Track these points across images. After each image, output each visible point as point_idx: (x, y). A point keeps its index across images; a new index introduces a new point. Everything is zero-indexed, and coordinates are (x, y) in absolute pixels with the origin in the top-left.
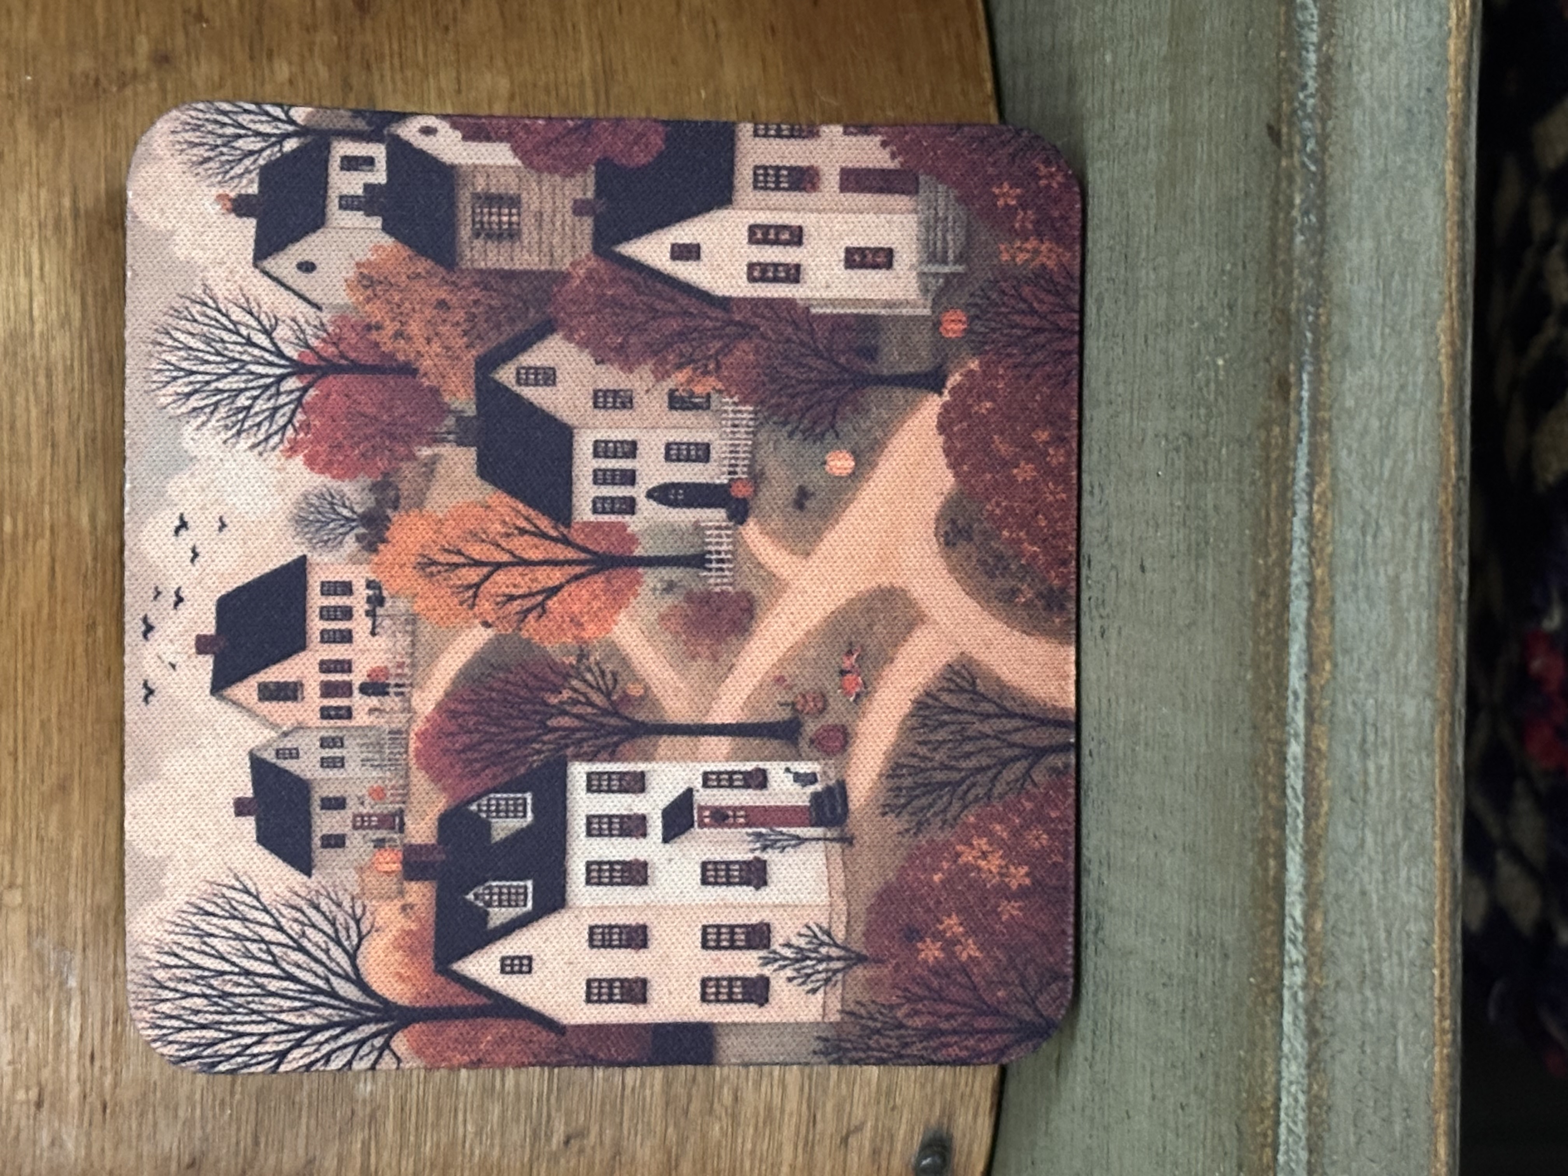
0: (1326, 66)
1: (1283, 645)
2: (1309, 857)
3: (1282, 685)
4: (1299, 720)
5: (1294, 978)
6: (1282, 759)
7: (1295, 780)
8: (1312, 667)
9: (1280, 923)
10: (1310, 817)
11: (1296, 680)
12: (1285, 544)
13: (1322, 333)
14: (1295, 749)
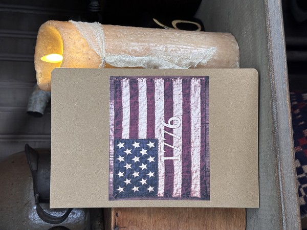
0: (278, 125)
1: (279, 183)
2: (284, 204)
3: (279, 187)
4: (282, 190)
5: (284, 217)
6: (280, 194)
7: (282, 196)
8: (282, 185)
9: (282, 211)
10: (284, 200)
11: (281, 186)
12: (278, 172)
13: (280, 151)
14: (282, 193)
